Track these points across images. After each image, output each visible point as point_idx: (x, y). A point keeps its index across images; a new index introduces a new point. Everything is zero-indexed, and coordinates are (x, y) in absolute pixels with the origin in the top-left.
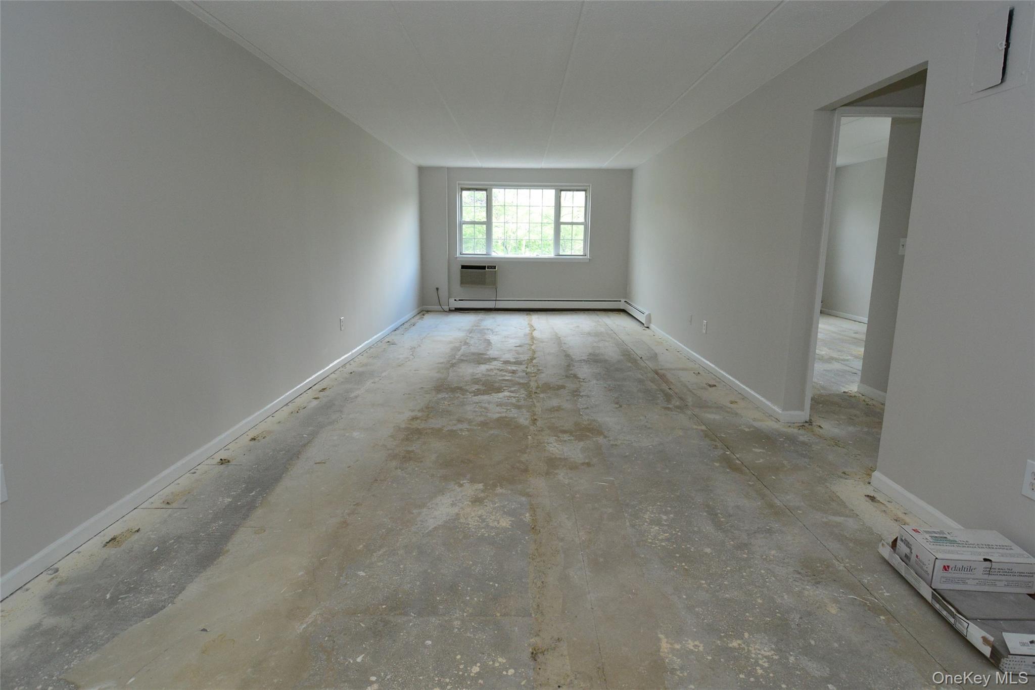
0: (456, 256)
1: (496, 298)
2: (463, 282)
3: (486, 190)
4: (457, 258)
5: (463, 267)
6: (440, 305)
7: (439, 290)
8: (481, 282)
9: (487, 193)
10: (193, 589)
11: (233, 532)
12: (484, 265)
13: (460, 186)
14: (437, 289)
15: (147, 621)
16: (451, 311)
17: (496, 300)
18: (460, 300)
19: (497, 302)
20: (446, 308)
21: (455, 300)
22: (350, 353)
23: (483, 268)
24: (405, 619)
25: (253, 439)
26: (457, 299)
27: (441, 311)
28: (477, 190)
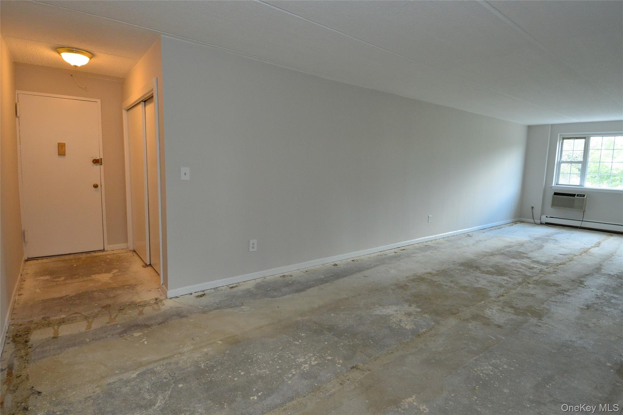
0: (552, 186)
1: (583, 219)
2: (554, 204)
3: (584, 138)
4: (552, 187)
5: (556, 194)
6: (533, 219)
7: (534, 209)
8: (571, 206)
9: (585, 140)
10: (287, 296)
11: (314, 286)
12: (575, 193)
13: (562, 136)
14: (532, 208)
15: (270, 299)
16: (541, 224)
17: (582, 221)
18: (550, 217)
19: (583, 222)
20: (539, 222)
21: (547, 217)
22: (434, 236)
23: (574, 195)
24: (328, 333)
25: (353, 261)
26: (549, 216)
27: (533, 223)
28: (577, 138)
